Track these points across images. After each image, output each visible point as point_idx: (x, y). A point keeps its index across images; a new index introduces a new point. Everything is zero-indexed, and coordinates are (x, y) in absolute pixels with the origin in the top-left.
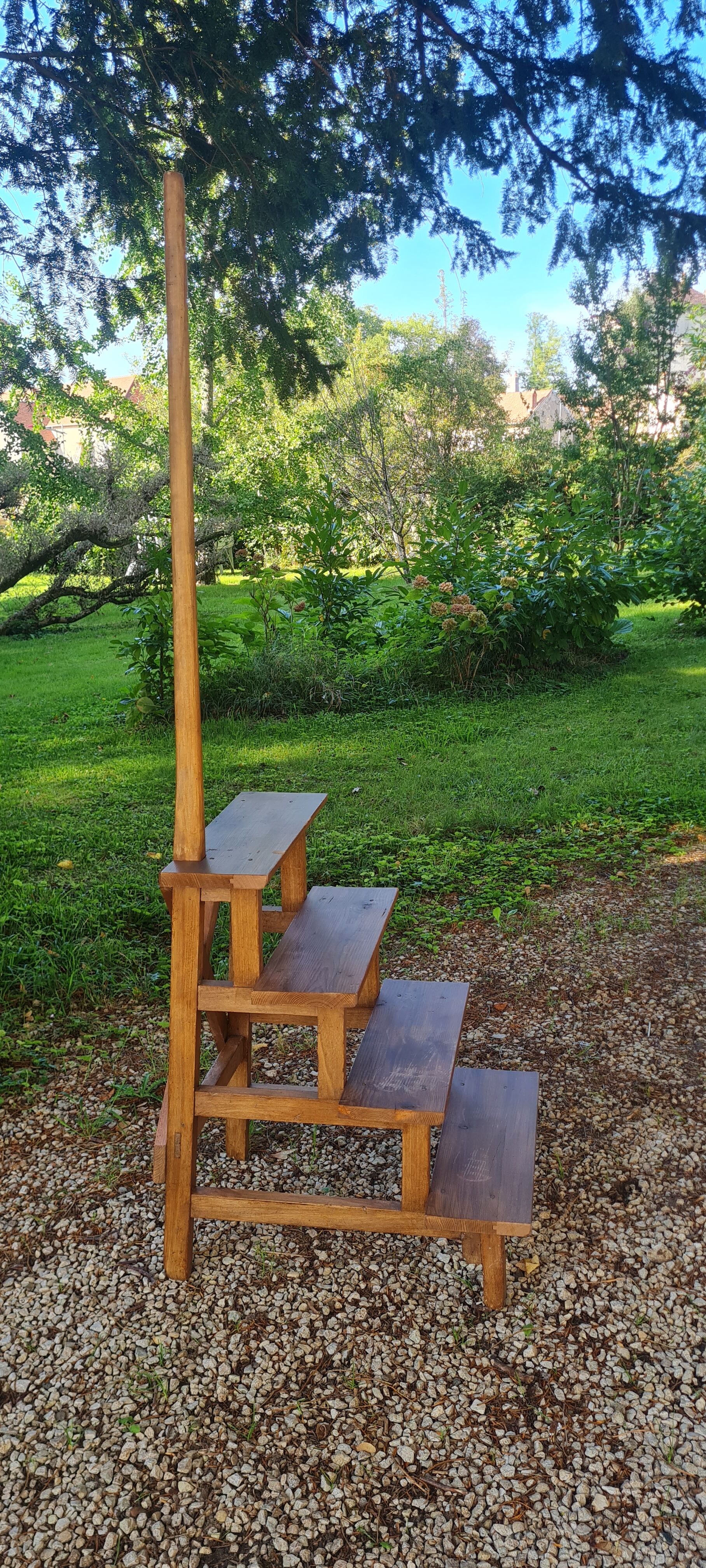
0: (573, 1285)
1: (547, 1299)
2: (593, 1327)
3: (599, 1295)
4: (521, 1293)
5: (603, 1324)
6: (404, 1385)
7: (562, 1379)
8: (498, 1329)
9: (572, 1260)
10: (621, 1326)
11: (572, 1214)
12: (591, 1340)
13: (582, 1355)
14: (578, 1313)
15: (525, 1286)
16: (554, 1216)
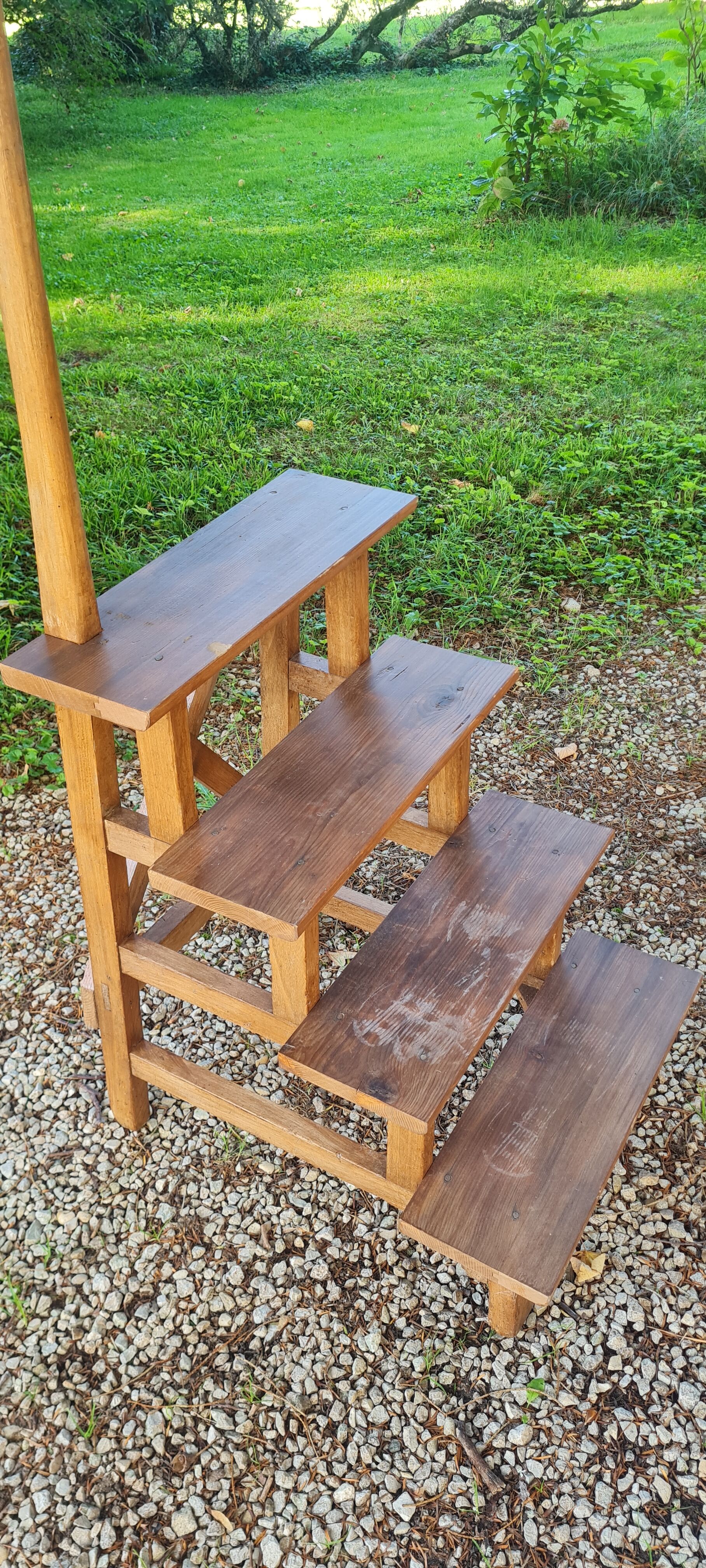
0: (639, 1327)
1: (588, 1337)
2: (637, 1420)
3: (669, 1363)
4: (556, 1312)
5: (654, 1420)
6: (322, 1421)
7: (546, 1504)
8: (495, 1366)
9: (657, 1276)
10: (679, 1435)
11: (692, 1190)
12: (622, 1443)
13: (595, 1469)
14: (624, 1383)
15: (568, 1300)
16: (665, 1183)
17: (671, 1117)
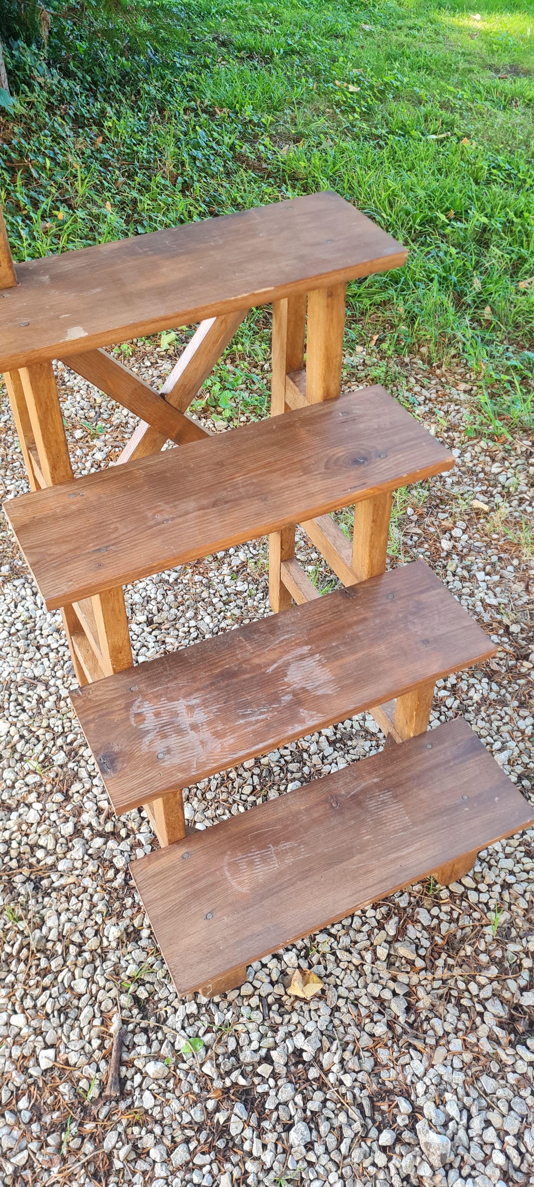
0: (306, 1057)
1: (263, 1036)
2: (247, 1123)
3: (306, 1100)
4: (255, 1001)
5: (260, 1132)
7: (136, 1130)
8: (181, 1008)
9: (353, 1030)
10: (268, 1157)
11: (437, 984)
12: (224, 1130)
13: (189, 1133)
14: (260, 1089)
15: (270, 999)
16: (420, 963)
17: (470, 915)
